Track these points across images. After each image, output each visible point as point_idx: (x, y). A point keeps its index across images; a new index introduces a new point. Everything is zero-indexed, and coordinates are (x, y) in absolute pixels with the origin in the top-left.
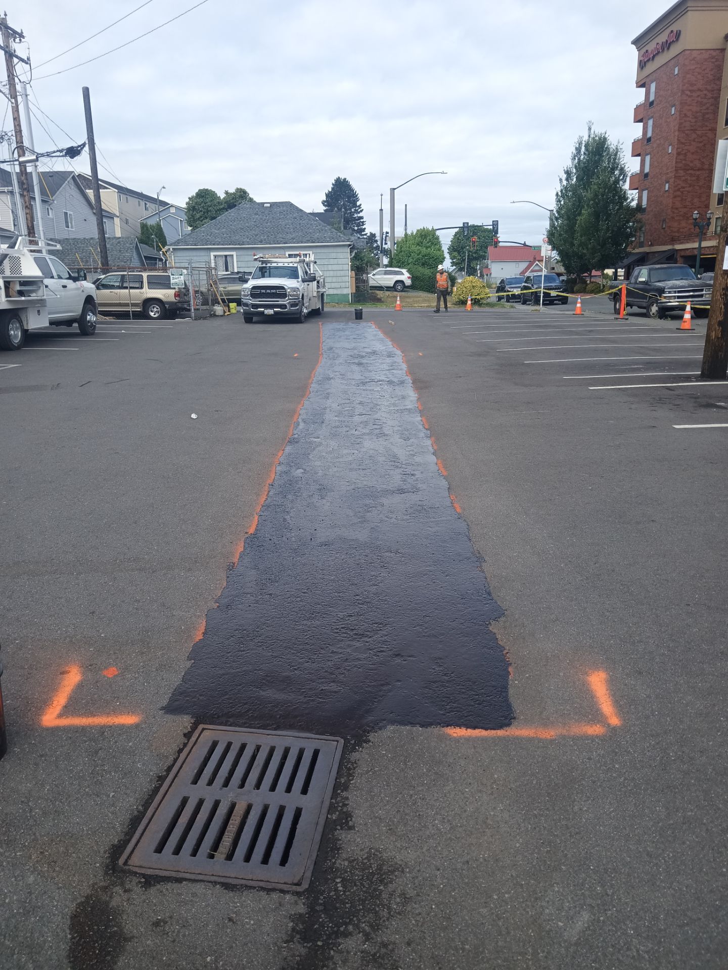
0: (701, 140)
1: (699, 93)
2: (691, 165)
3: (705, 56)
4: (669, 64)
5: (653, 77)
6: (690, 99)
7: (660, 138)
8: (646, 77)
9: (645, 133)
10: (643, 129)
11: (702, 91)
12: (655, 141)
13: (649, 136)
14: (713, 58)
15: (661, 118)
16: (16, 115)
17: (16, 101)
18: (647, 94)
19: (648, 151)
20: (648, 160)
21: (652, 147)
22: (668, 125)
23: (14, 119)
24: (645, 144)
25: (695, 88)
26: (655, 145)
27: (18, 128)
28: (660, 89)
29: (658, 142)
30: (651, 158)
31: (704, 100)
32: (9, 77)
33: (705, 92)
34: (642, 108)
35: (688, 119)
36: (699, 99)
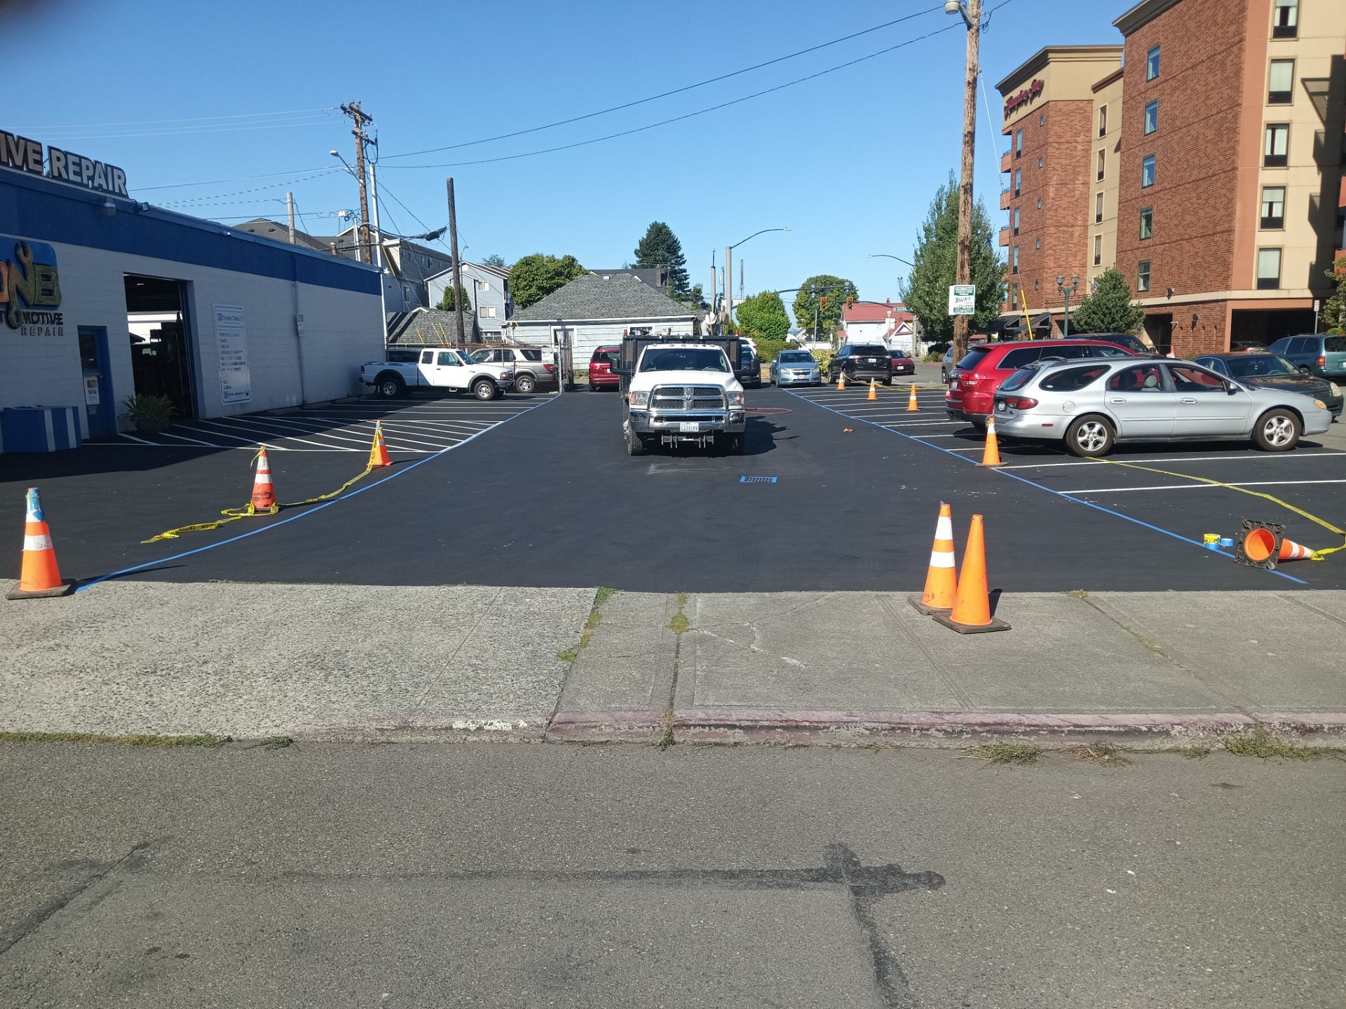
0: (1073, 194)
1: (1067, 145)
2: (1063, 221)
3: (1072, 107)
4: (1034, 113)
5: (1019, 126)
6: (1059, 152)
7: (1029, 192)
8: (1012, 125)
9: (1013, 186)
10: (1012, 180)
11: (1071, 143)
12: (1024, 195)
13: (1017, 188)
14: (1081, 109)
15: (1028, 170)
16: (364, 195)
17: (365, 181)
18: (1014, 143)
19: (1017, 205)
20: (1017, 215)
21: (1022, 201)
22: (1036, 178)
23: (361, 199)
24: (1014, 197)
25: (1063, 140)
26: (1024, 199)
27: (365, 206)
28: (1026, 139)
29: (1027, 195)
30: (1021, 213)
31: (1074, 153)
32: (358, 159)
33: (1074, 144)
34: (1009, 158)
35: (1056, 173)
36: (1068, 151)
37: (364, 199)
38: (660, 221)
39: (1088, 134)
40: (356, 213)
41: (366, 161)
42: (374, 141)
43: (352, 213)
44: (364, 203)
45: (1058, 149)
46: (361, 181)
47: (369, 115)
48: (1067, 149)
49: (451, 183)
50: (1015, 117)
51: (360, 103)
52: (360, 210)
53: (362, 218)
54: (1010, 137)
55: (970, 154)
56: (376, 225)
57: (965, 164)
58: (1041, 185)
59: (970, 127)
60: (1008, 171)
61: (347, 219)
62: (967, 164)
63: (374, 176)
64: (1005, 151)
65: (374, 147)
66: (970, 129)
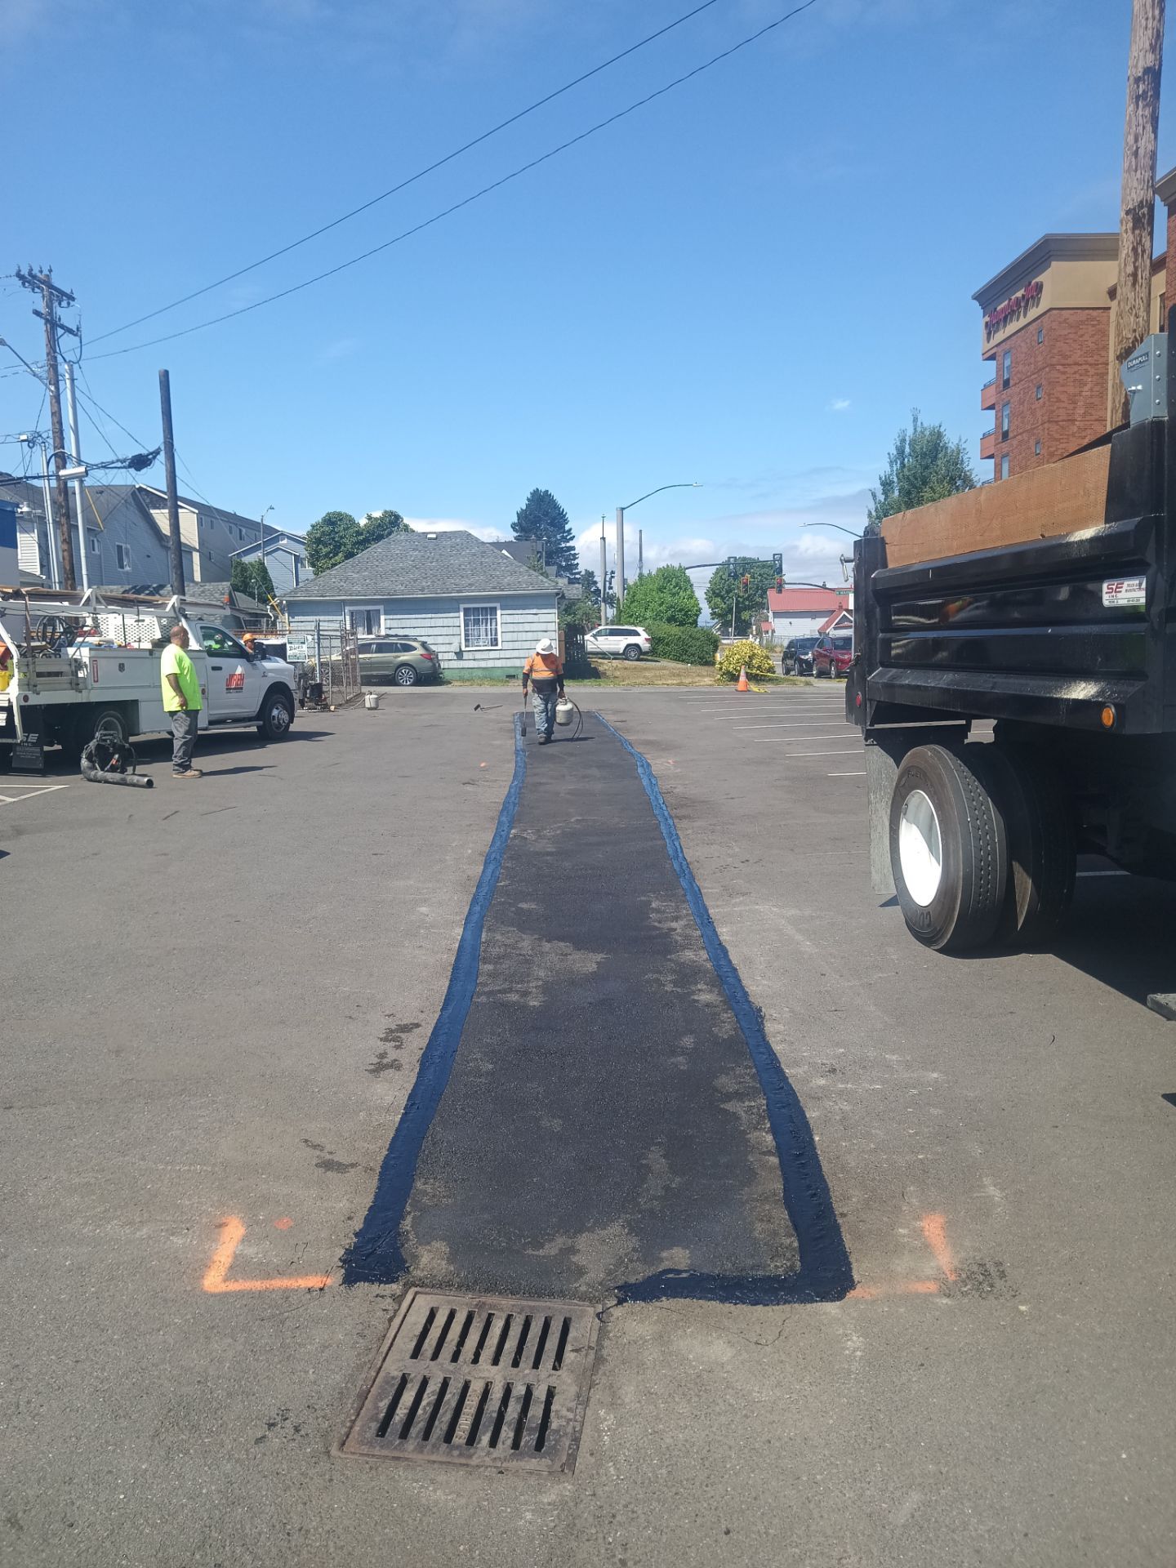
0: (1084, 434)
1: (1076, 368)
3: (1083, 315)
4: (1030, 327)
5: (1005, 346)
6: (1064, 377)
7: (1021, 434)
8: (996, 346)
9: (999, 425)
10: (996, 419)
11: (1081, 365)
12: (1015, 437)
13: (1006, 428)
14: (1093, 319)
15: (1021, 403)
16: (56, 409)
17: (57, 388)
18: (1000, 369)
19: (1005, 451)
20: (1005, 467)
21: (1012, 445)
22: (1033, 413)
23: (53, 414)
24: (1000, 440)
25: (1070, 361)
26: (1015, 442)
27: (57, 426)
28: (1017, 363)
29: (1019, 437)
30: (1010, 461)
31: (1085, 378)
32: (48, 354)
33: (1085, 367)
34: (992, 390)
35: (1063, 405)
36: (1077, 377)
37: (57, 415)
38: (543, 489)
39: (1103, 353)
40: (44, 436)
41: (60, 358)
42: (75, 329)
43: (40, 436)
44: (56, 420)
45: (1064, 373)
46: (53, 388)
47: (68, 292)
48: (1075, 373)
49: (165, 379)
50: (999, 336)
51: (50, 271)
52: (51, 432)
53: (54, 443)
54: (993, 363)
55: (1149, 128)
56: (74, 454)
57: (1136, 154)
58: (1040, 423)
59: (1150, 57)
60: (991, 407)
61: (31, 445)
62: (1141, 152)
63: (72, 380)
64: (986, 381)
65: (77, 339)
66: (1150, 60)
